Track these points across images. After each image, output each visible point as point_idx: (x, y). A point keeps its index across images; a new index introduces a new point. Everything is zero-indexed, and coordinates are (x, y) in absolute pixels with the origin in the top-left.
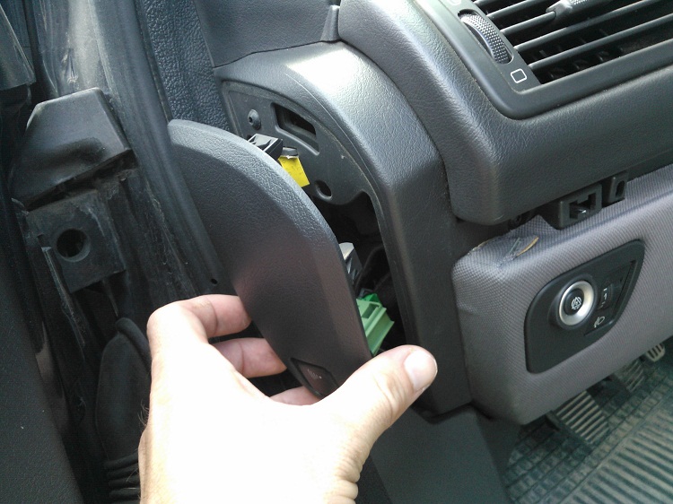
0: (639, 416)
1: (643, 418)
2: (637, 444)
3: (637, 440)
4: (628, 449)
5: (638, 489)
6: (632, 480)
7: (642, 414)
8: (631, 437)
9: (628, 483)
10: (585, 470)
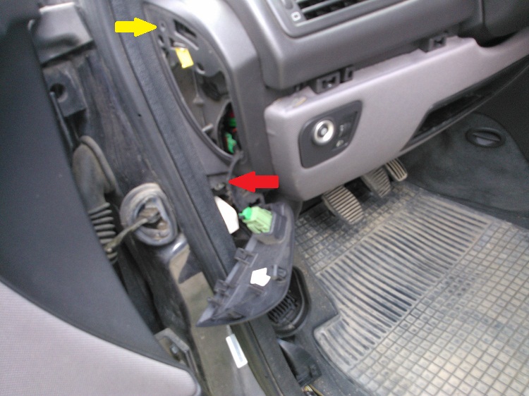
0: (390, 213)
1: (392, 214)
2: (386, 228)
3: (387, 226)
4: (380, 231)
5: (382, 252)
6: (380, 247)
7: (392, 212)
8: (383, 224)
9: (377, 249)
10: (353, 241)
